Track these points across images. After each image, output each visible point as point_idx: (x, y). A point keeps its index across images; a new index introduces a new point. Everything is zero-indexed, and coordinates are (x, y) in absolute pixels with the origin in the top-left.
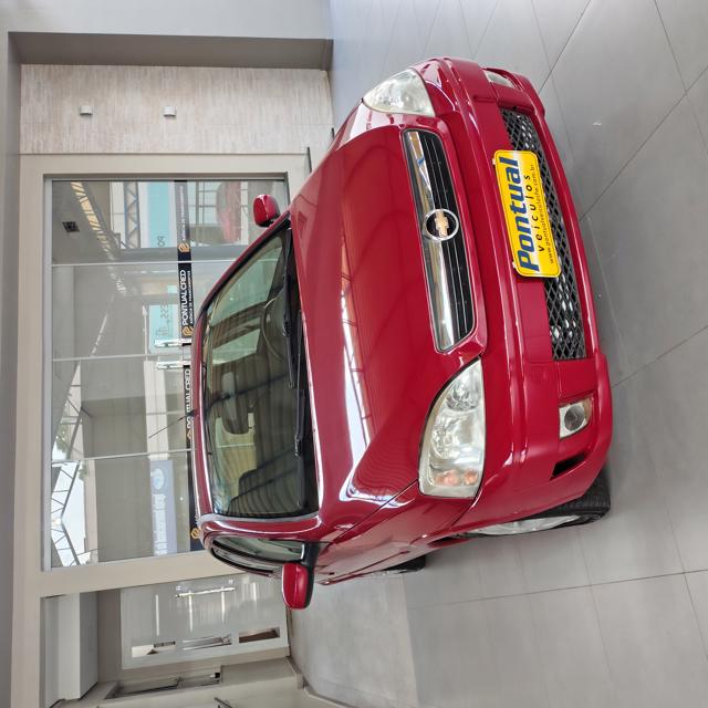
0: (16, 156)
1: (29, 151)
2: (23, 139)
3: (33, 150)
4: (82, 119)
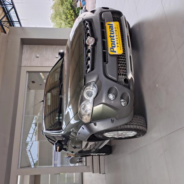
3: (25, 65)
4: (37, 58)
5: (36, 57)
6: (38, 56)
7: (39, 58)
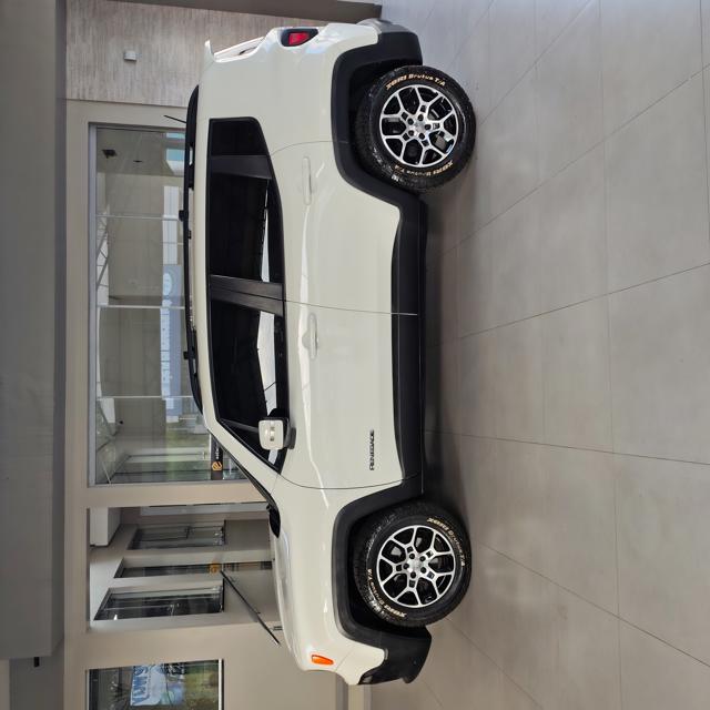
0: (62, 101)
1: (75, 97)
2: (69, 83)
3: (78, 95)
4: (127, 65)
5: (123, 63)
6: (131, 55)
7: (138, 64)
